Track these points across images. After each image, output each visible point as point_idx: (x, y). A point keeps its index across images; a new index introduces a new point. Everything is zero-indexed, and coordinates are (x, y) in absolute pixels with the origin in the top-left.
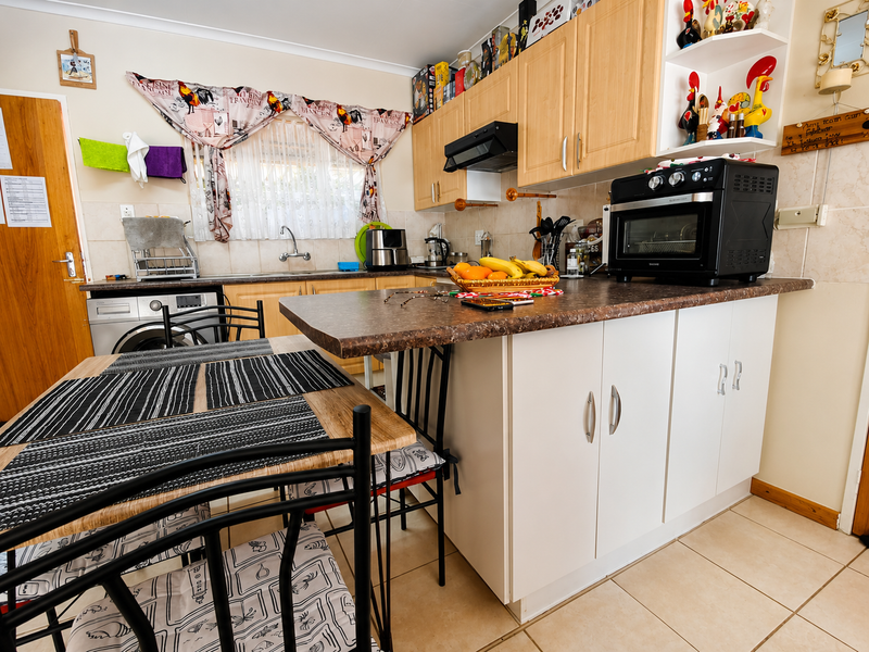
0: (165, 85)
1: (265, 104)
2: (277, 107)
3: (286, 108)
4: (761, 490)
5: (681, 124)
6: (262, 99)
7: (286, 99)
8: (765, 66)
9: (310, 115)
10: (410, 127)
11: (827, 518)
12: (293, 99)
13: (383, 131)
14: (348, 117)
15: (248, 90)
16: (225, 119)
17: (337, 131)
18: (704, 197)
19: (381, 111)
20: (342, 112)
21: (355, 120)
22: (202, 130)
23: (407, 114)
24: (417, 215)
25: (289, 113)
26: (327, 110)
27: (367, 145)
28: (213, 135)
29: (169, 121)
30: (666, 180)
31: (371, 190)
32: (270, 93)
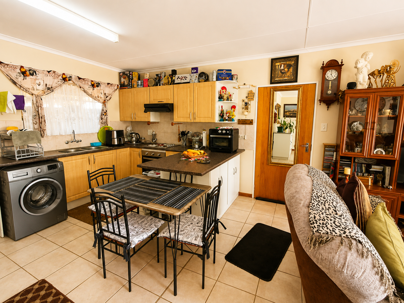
0: (14, 67)
1: (61, 78)
2: (65, 79)
3: (70, 80)
4: (241, 194)
5: (220, 115)
6: (60, 76)
7: (71, 77)
8: (234, 107)
9: (79, 83)
10: (118, 90)
11: (250, 196)
12: (73, 77)
13: (108, 91)
14: (95, 85)
15: (54, 72)
16: (42, 83)
17: (90, 90)
18: (229, 137)
19: (108, 84)
20: (93, 83)
21: (98, 86)
22: (31, 87)
23: (118, 85)
24: (121, 122)
25: (71, 82)
26: (86, 82)
27: (102, 96)
28: (35, 90)
29: (15, 83)
30: (222, 132)
31: (104, 113)
32: (64, 74)
